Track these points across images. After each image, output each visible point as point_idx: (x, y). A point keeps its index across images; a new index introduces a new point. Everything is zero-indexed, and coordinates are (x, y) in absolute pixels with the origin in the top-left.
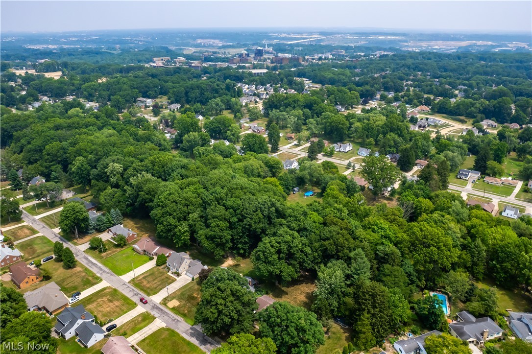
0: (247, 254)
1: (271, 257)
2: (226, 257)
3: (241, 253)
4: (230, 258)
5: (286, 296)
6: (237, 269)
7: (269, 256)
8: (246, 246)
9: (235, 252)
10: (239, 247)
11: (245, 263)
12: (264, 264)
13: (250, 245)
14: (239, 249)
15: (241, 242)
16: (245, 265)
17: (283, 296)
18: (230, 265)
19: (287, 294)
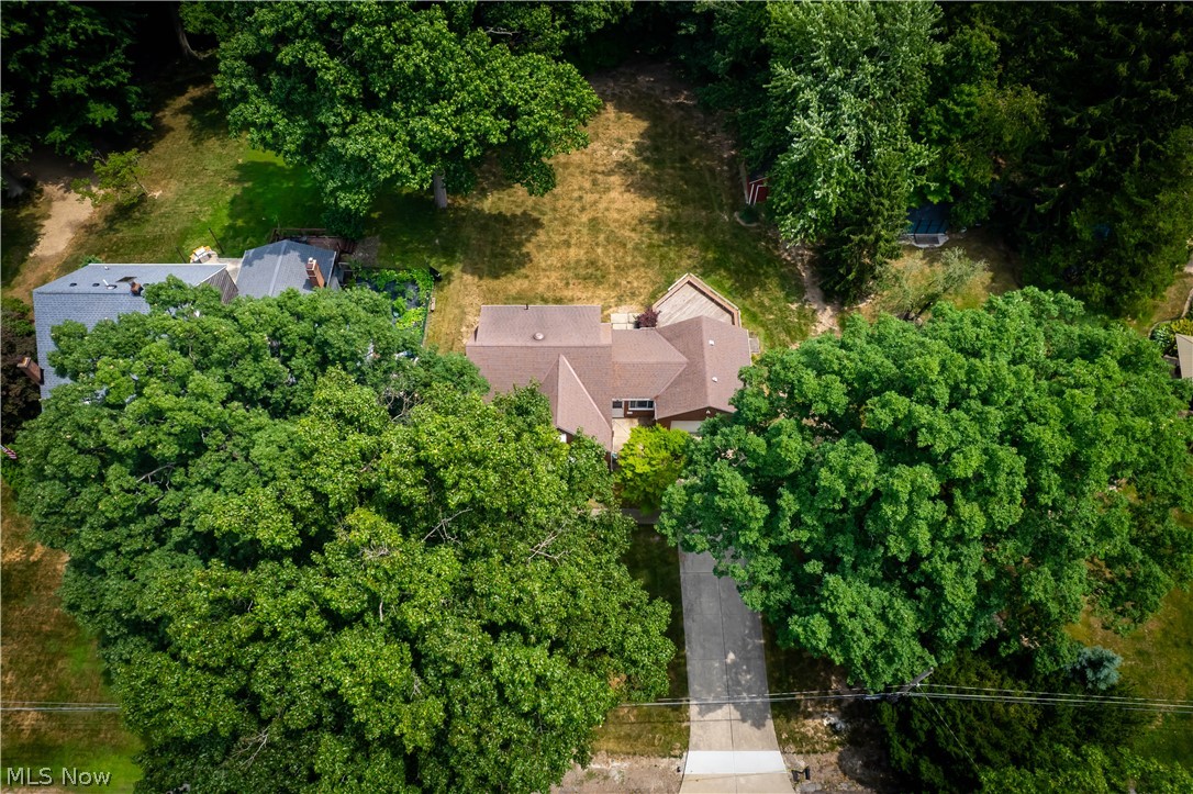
0: (138, 115)
1: (408, 40)
2: (19, 190)
3: (107, 124)
4: (51, 189)
5: (542, 236)
6: (149, 230)
7: (388, 46)
8: (109, 72)
9: (57, 135)
10: (69, 97)
11: (168, 173)
12: (366, 120)
13: (128, 52)
14: (71, 106)
15: (58, 54)
16: (174, 185)
17: (529, 248)
18: (88, 228)
19: (537, 224)
